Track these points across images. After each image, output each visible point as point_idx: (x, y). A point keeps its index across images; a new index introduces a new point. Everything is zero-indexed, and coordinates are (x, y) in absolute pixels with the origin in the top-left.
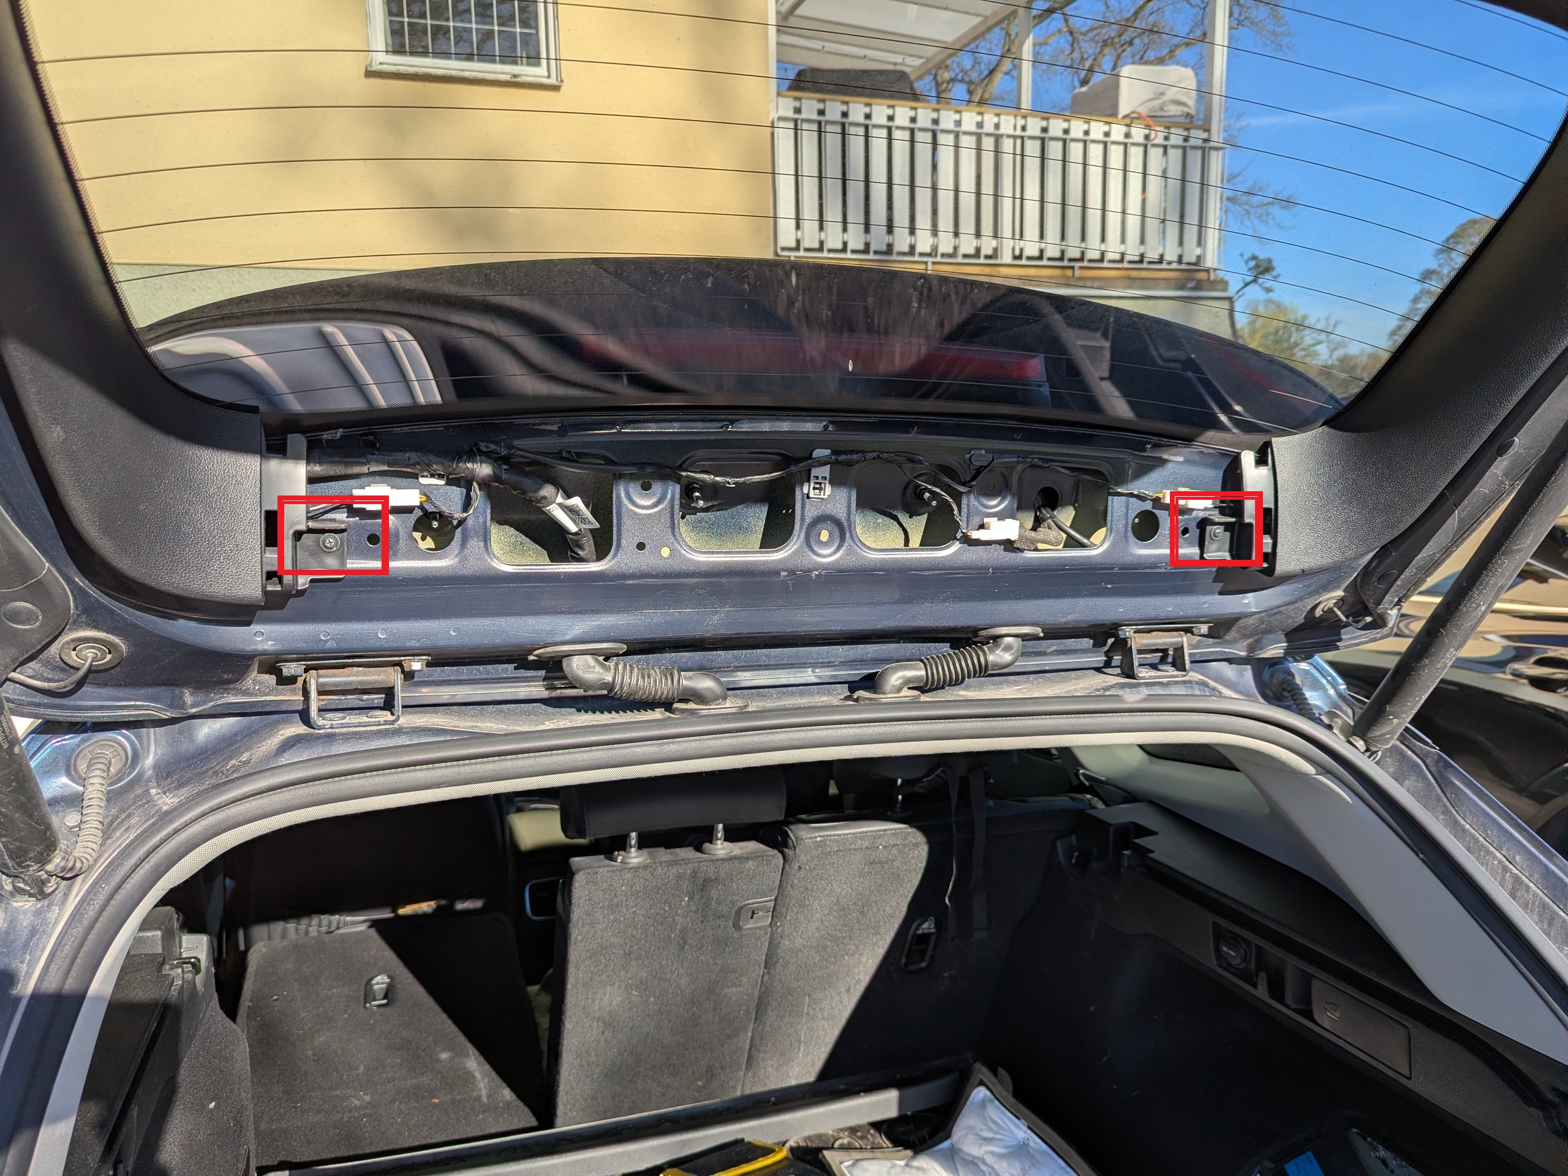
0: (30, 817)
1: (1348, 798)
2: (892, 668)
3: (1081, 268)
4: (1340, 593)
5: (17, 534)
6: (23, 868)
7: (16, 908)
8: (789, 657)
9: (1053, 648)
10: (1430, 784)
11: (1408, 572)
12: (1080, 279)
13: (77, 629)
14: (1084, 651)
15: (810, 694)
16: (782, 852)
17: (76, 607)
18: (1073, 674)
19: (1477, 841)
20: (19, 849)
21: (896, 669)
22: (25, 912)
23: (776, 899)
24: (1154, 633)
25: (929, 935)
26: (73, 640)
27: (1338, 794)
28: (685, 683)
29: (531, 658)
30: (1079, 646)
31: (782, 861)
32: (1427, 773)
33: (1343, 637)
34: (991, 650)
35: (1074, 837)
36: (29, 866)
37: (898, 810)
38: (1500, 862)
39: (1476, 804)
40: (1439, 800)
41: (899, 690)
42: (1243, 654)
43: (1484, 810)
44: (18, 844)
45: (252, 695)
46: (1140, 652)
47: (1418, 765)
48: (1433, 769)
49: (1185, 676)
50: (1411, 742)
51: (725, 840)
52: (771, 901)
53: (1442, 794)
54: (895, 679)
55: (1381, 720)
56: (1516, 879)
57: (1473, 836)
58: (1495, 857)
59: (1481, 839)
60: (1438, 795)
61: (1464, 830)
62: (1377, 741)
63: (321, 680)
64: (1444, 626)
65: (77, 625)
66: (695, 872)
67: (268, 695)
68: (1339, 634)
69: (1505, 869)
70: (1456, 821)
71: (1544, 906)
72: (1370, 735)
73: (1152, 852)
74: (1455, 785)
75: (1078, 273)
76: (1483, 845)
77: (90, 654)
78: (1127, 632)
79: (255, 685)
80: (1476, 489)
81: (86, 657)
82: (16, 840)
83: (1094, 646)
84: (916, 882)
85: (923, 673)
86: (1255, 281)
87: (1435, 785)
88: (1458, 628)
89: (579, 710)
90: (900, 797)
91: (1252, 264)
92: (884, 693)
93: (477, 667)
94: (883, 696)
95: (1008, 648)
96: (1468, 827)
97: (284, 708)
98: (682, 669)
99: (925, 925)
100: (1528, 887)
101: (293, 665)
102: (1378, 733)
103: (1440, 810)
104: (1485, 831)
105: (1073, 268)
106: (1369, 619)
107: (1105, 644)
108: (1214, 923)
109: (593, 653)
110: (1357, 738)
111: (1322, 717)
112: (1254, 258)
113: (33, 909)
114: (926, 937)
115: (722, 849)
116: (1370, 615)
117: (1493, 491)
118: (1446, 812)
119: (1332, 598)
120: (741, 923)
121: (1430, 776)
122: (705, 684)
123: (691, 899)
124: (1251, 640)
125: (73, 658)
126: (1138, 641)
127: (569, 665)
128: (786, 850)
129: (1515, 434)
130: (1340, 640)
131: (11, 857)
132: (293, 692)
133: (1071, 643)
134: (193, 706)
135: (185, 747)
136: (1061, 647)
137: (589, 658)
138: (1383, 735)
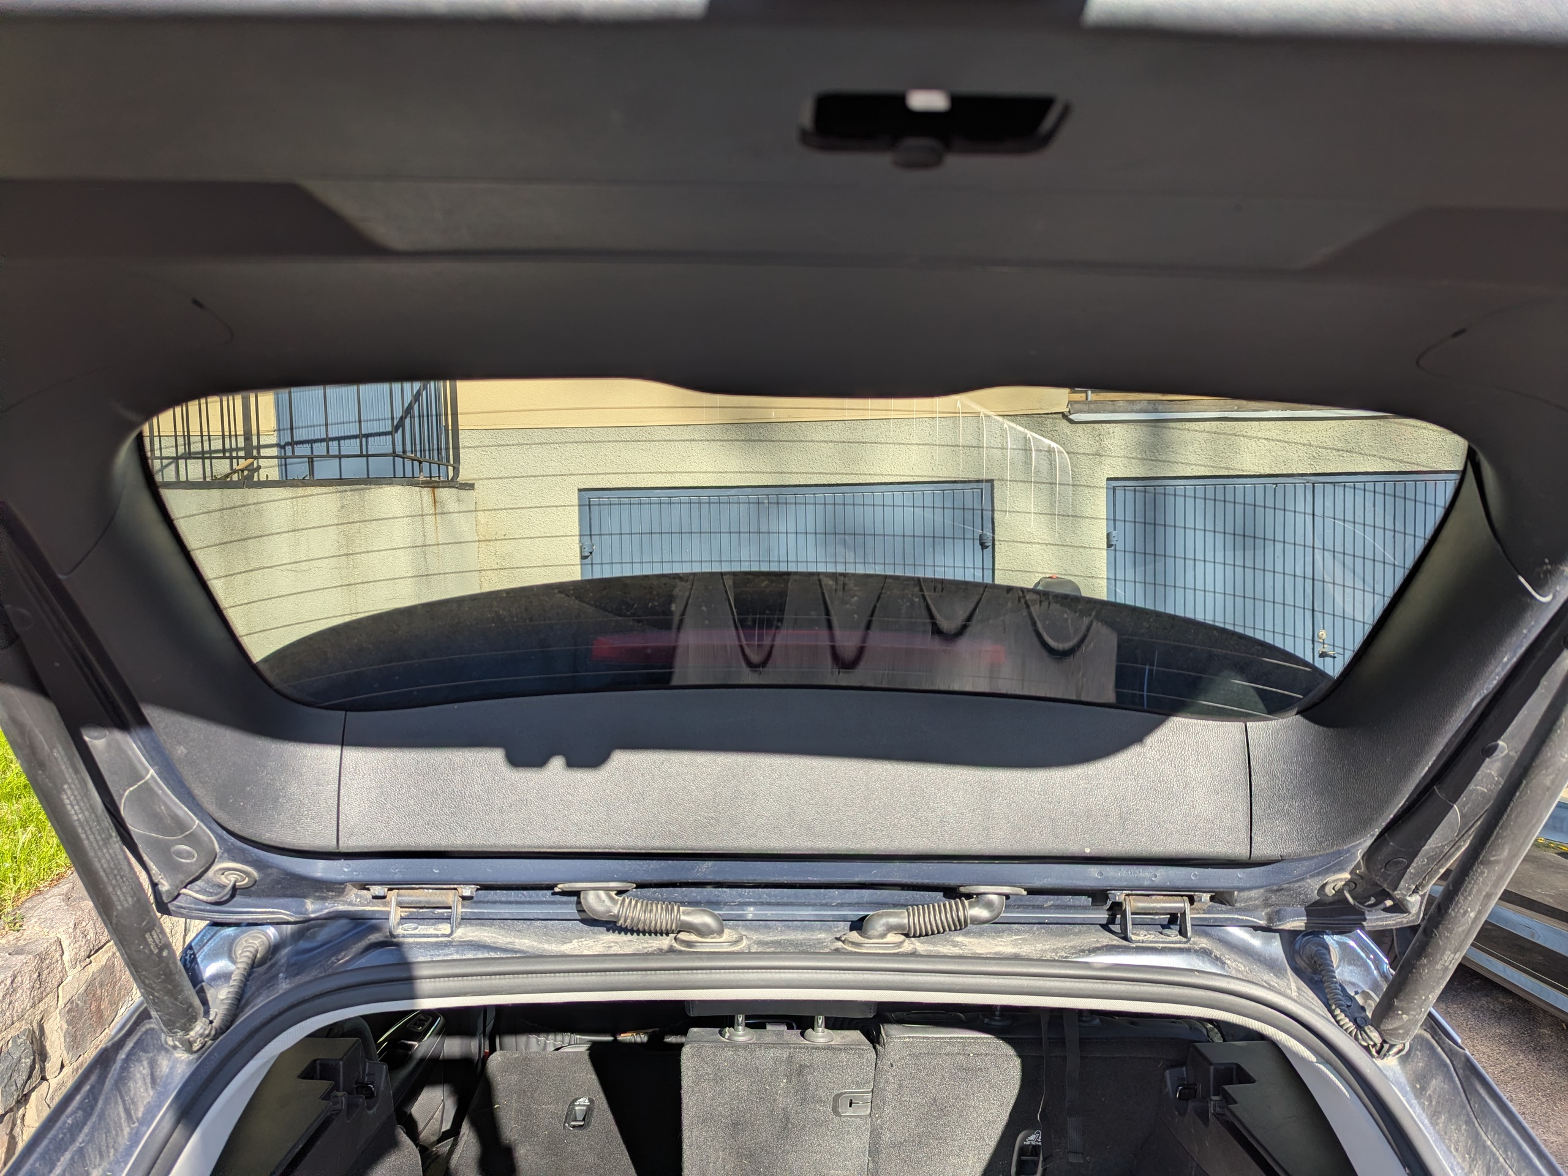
0: (176, 999)
2: (878, 915)
4: (1346, 876)
5: (177, 803)
9: (1050, 903)
10: (1456, 1087)
13: (223, 862)
14: (1084, 908)
16: (874, 1047)
17: (220, 848)
18: (1077, 928)
19: (1497, 1161)
21: (881, 916)
23: (872, 1092)
24: (1153, 897)
25: (1035, 1147)
26: (220, 869)
28: (683, 918)
29: (556, 889)
30: (1077, 903)
31: (874, 1056)
32: (1454, 1075)
33: (1368, 918)
34: (971, 905)
35: (1182, 1070)
37: (997, 1018)
39: (1498, 1119)
40: (1464, 1108)
41: (883, 936)
42: (1263, 923)
43: (1506, 1128)
44: (168, 1017)
46: (1133, 914)
47: (1446, 1065)
48: (1460, 1072)
49: (1185, 943)
50: (1441, 1039)
52: (868, 1092)
53: (1466, 1102)
54: (878, 925)
55: (1391, 1014)
57: (1494, 1155)
59: (1501, 1159)
60: (1462, 1101)
61: (1485, 1147)
62: (1390, 1035)
63: (399, 898)
64: (1437, 927)
65: (222, 859)
67: (367, 906)
70: (1478, 1134)
72: (1382, 1027)
74: (1480, 1094)
76: (1502, 1167)
77: (233, 878)
78: (1120, 896)
79: (357, 898)
80: (1471, 786)
81: (229, 880)
82: (167, 1014)
83: (1093, 904)
85: (906, 921)
87: (1461, 1090)
92: (868, 938)
94: (866, 941)
95: (990, 905)
96: (1489, 1143)
98: (682, 904)
99: (1032, 1137)
101: (378, 887)
102: (1390, 1027)
103: (1463, 1118)
104: (1505, 1151)
106: (1389, 903)
107: (1103, 903)
109: (607, 890)
110: (1372, 1029)
111: (1357, 997)
113: (187, 1060)
114: (1035, 1150)
115: (823, 1036)
116: (1391, 897)
118: (1469, 1122)
119: (1341, 880)
120: (840, 1110)
121: (1457, 1079)
122: (701, 918)
123: (790, 1081)
124: (1268, 910)
125: (223, 880)
126: (1132, 904)
127: (585, 898)
128: (878, 1046)
129: (1498, 737)
130: (1365, 920)
131: (164, 1025)
133: (1069, 899)
134: (313, 912)
136: (1058, 902)
137: (600, 893)
138: (1396, 1029)
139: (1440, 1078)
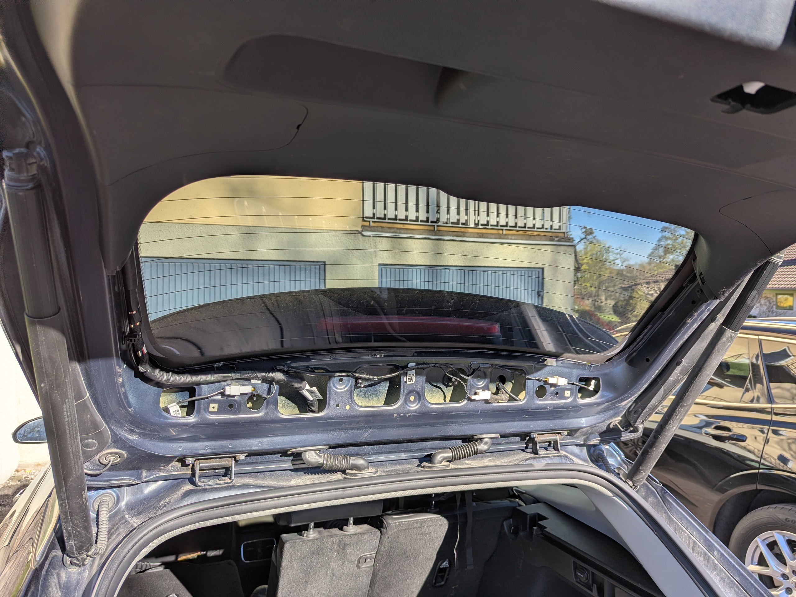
0: (87, 532)
1: (626, 507)
2: (438, 452)
3: (506, 230)
4: (620, 418)
5: (96, 413)
6: (80, 554)
7: (70, 572)
8: (394, 448)
9: (504, 442)
10: (659, 500)
11: (646, 410)
12: (506, 235)
13: (109, 449)
14: (517, 443)
15: (403, 464)
16: (380, 530)
17: (111, 440)
18: (512, 452)
19: (678, 525)
21: (440, 453)
22: (74, 573)
23: (376, 553)
24: (545, 435)
25: (446, 568)
27: (621, 505)
28: (352, 462)
29: (289, 453)
30: (515, 441)
31: (380, 534)
32: (658, 495)
33: (623, 436)
34: (479, 444)
35: (511, 520)
36: (83, 553)
37: (433, 508)
38: (688, 535)
39: (677, 509)
40: (663, 507)
41: (441, 462)
42: (582, 442)
43: (680, 512)
44: (81, 544)
45: (170, 471)
46: (539, 443)
47: (654, 492)
48: (660, 494)
49: (558, 453)
50: (651, 481)
51: (354, 524)
52: (374, 553)
53: (664, 505)
54: (439, 457)
55: (638, 473)
56: (694, 542)
57: (677, 523)
58: (686, 533)
59: (680, 524)
60: (662, 505)
61: (673, 521)
62: (637, 482)
63: (201, 465)
66: (340, 541)
67: (177, 471)
69: (690, 538)
70: (670, 517)
71: (706, 554)
72: (634, 479)
73: (546, 528)
74: (669, 501)
75: (505, 232)
76: (681, 527)
77: (112, 459)
78: (534, 435)
79: (172, 467)
80: (670, 378)
83: (521, 440)
84: (441, 543)
85: (451, 454)
86: (585, 238)
87: (661, 500)
88: (666, 435)
89: (305, 473)
90: (434, 502)
91: (584, 230)
92: (435, 464)
93: (265, 456)
94: (434, 465)
95: (486, 443)
96: (675, 519)
97: (183, 477)
98: (351, 455)
99: (444, 564)
100: (699, 546)
101: (191, 459)
102: (637, 478)
104: (681, 521)
105: (502, 230)
106: (632, 429)
107: (525, 439)
108: (574, 561)
109: (315, 450)
110: (629, 480)
111: (615, 470)
112: (584, 227)
113: (77, 572)
114: (445, 569)
115: (352, 529)
116: (632, 427)
117: (676, 379)
118: (666, 513)
119: (616, 421)
120: (360, 565)
121: (659, 497)
122: (360, 462)
123: (338, 553)
124: (585, 437)
125: (105, 461)
126: (538, 438)
127: (305, 456)
128: (382, 529)
129: (683, 358)
130: (621, 437)
132: (187, 470)
133: (512, 439)
134: (146, 477)
135: (140, 496)
136: (507, 441)
137: (313, 452)
138: (639, 479)
139: (652, 497)
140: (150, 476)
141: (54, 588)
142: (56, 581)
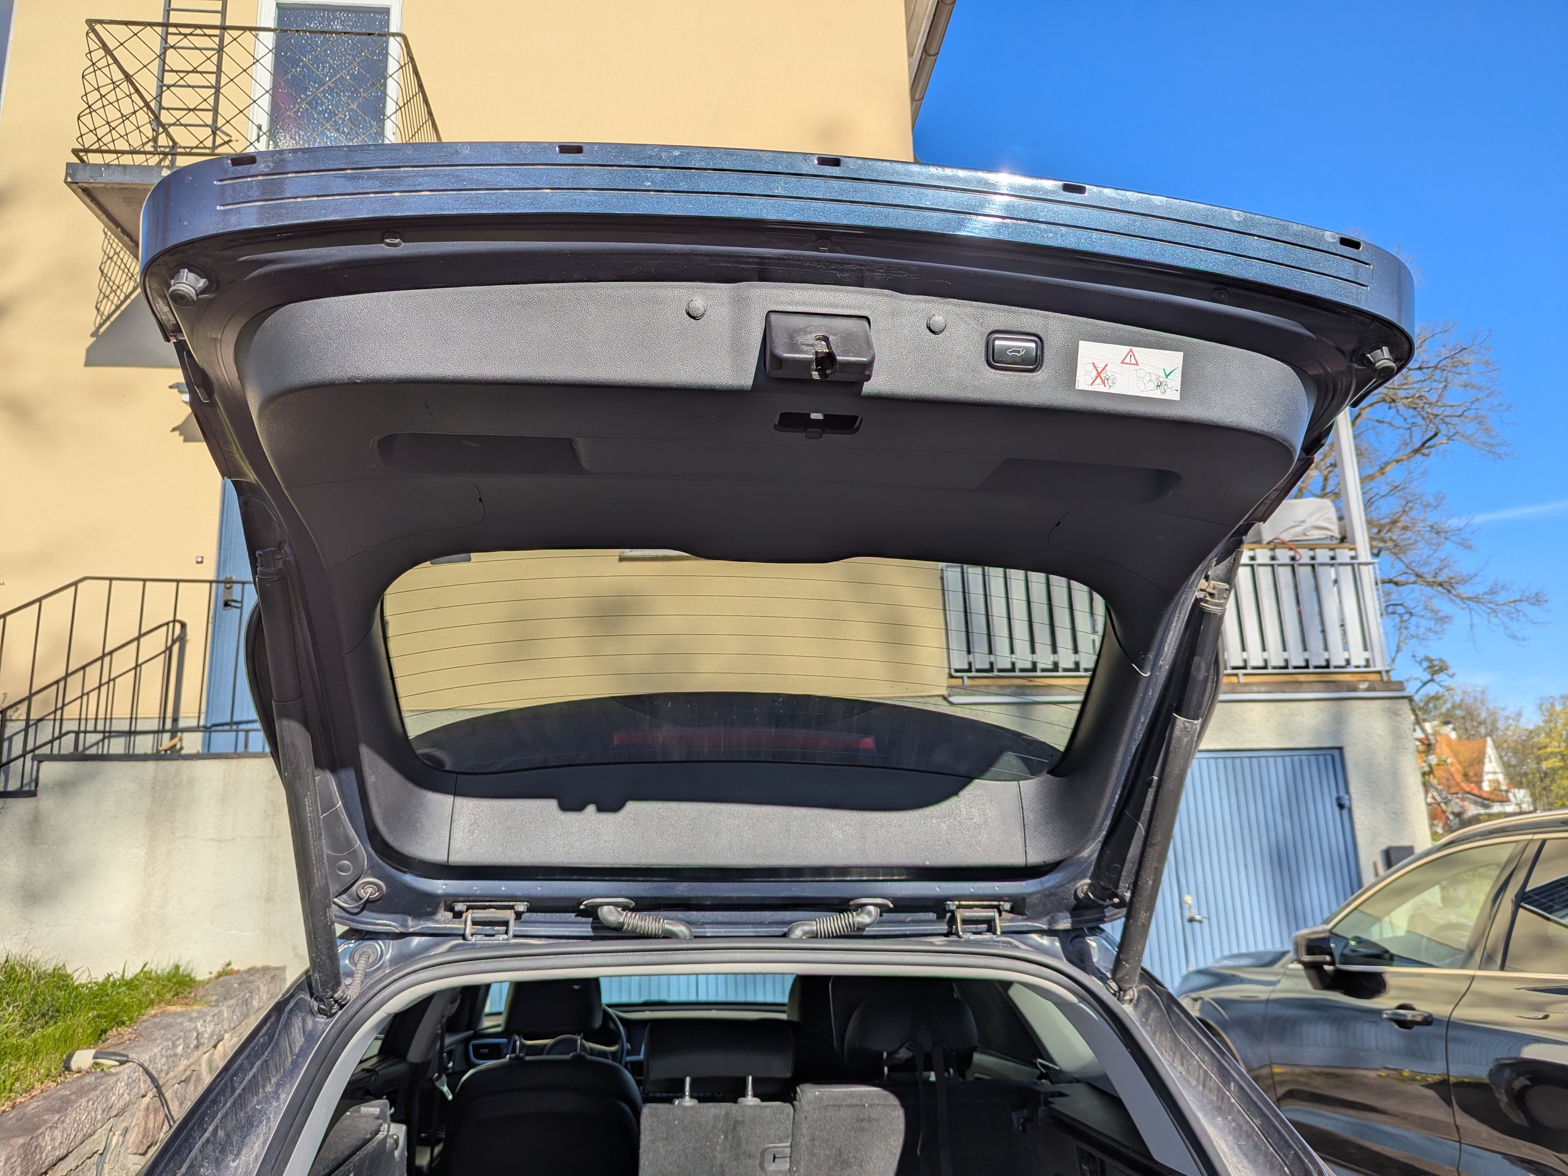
2: (797, 926)
3: (1245, 675)
4: (1088, 881)
5: (349, 826)
6: (325, 992)
7: (317, 1021)
10: (1163, 1013)
11: (1127, 866)
12: (1245, 685)
14: (931, 922)
16: (793, 1106)
17: (369, 866)
19: (1186, 1048)
20: (325, 980)
22: (320, 1025)
23: (791, 1146)
26: (365, 882)
28: (667, 926)
29: (582, 907)
30: (927, 918)
31: (792, 1111)
32: (1162, 1005)
34: (858, 914)
36: (328, 992)
38: (1198, 1062)
40: (1168, 1023)
42: (1045, 927)
45: (440, 923)
46: (963, 921)
47: (1157, 1001)
48: (1165, 1003)
51: (754, 1097)
52: (787, 1147)
53: (1169, 1019)
54: (798, 932)
56: (1206, 1072)
57: (1184, 1046)
58: (1195, 1059)
59: (1188, 1048)
60: (1167, 1019)
61: (1180, 1043)
62: (1122, 981)
63: (474, 915)
65: (367, 876)
67: (447, 923)
68: (1104, 912)
69: (1200, 1067)
70: (1176, 1036)
71: (1219, 1089)
74: (1175, 1012)
76: (1188, 1051)
77: (370, 890)
78: (952, 905)
79: (441, 917)
80: (1145, 809)
81: (368, 892)
82: (325, 976)
85: (815, 928)
86: (1432, 680)
87: (1166, 1012)
88: (1140, 896)
90: (886, 1069)
91: (1425, 664)
93: (555, 914)
95: (869, 913)
96: (1181, 1040)
97: (455, 932)
100: (1211, 1077)
101: (461, 904)
103: (1168, 1030)
104: (1189, 1041)
106: (1117, 900)
109: (616, 905)
110: (1112, 981)
112: (1427, 659)
115: (752, 1101)
116: (1117, 897)
118: (1172, 1032)
119: (1085, 884)
120: (765, 1165)
121: (1164, 1008)
122: (680, 929)
123: (726, 1137)
124: (1048, 917)
125: (362, 893)
126: (961, 913)
127: (602, 911)
128: (796, 1105)
132: (460, 923)
133: (921, 916)
134: (412, 928)
135: (406, 950)
136: (915, 918)
137: (611, 907)
138: (1124, 976)
139: (1155, 1010)
140: (417, 926)
141: (297, 1031)
142: (300, 1024)
